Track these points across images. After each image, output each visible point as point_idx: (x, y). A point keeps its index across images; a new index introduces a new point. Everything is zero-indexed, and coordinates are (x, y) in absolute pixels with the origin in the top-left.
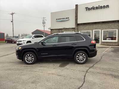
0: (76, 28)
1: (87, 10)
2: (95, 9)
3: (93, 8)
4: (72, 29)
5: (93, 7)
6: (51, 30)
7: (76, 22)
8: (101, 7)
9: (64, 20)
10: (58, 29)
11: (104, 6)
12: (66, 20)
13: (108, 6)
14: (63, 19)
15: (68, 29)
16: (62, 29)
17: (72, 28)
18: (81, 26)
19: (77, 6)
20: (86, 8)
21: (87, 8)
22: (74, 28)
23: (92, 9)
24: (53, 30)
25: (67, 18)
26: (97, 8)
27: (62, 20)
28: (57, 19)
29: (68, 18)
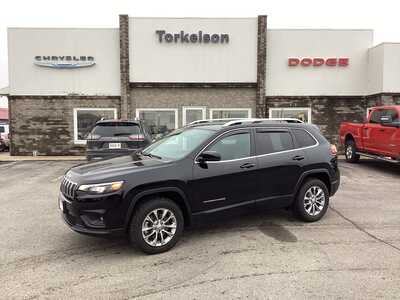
0: (125, 96)
1: (161, 40)
2: (188, 41)
3: (183, 38)
4: (109, 100)
5: (182, 32)
6: (12, 98)
7: (123, 76)
8: (207, 39)
9: (73, 63)
10: (45, 98)
11: (216, 36)
12: (81, 63)
13: (225, 38)
14: (69, 58)
15: (91, 98)
16: (64, 97)
17: (110, 97)
18: (142, 93)
19: (124, 19)
20: (160, 33)
21: (164, 32)
22: (119, 98)
23: (179, 40)
24: (19, 102)
25: (83, 58)
26: (194, 38)
27: (65, 62)
28: (38, 58)
29: (90, 58)
